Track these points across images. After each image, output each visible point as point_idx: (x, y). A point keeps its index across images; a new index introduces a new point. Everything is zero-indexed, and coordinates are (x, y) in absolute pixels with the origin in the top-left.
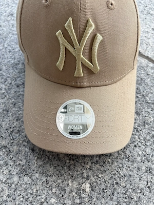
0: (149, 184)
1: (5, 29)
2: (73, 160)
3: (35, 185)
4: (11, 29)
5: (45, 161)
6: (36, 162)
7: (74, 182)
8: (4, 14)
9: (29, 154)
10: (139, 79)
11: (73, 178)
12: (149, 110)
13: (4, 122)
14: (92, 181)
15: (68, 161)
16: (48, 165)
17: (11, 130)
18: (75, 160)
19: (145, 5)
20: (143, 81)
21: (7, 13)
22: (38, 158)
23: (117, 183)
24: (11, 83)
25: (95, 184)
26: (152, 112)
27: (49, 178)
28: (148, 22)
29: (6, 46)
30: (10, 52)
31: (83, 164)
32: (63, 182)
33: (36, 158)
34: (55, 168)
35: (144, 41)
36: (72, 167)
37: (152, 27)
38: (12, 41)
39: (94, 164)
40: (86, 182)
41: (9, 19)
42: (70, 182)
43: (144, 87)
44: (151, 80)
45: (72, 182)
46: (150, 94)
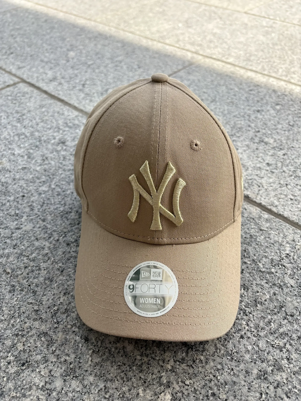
0: (264, 396)
1: (53, 163)
2: (147, 356)
3: (87, 394)
4: (61, 163)
5: (104, 357)
6: (90, 359)
7: (148, 391)
8: (53, 141)
9: (80, 345)
10: (248, 236)
11: (146, 385)
12: (263, 283)
13: (45, 297)
14: (175, 391)
15: (139, 357)
16: (108, 363)
17: (56, 308)
18: (150, 356)
19: (257, 130)
20: (253, 240)
21: (57, 140)
22: (93, 352)
23: (213, 394)
24: (58, 240)
25: (179, 395)
26: (267, 285)
27: (109, 384)
28: (261, 155)
29: (53, 186)
30: (58, 195)
31: (161, 363)
32: (130, 390)
33: (90, 352)
34: (119, 369)
35: (255, 182)
36: (144, 367)
37: (267, 162)
38: (63, 179)
39: (178, 363)
40: (166, 391)
41: (59, 148)
42: (140, 391)
43: (255, 248)
44: (265, 238)
45: (145, 390)
46: (264, 259)
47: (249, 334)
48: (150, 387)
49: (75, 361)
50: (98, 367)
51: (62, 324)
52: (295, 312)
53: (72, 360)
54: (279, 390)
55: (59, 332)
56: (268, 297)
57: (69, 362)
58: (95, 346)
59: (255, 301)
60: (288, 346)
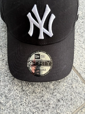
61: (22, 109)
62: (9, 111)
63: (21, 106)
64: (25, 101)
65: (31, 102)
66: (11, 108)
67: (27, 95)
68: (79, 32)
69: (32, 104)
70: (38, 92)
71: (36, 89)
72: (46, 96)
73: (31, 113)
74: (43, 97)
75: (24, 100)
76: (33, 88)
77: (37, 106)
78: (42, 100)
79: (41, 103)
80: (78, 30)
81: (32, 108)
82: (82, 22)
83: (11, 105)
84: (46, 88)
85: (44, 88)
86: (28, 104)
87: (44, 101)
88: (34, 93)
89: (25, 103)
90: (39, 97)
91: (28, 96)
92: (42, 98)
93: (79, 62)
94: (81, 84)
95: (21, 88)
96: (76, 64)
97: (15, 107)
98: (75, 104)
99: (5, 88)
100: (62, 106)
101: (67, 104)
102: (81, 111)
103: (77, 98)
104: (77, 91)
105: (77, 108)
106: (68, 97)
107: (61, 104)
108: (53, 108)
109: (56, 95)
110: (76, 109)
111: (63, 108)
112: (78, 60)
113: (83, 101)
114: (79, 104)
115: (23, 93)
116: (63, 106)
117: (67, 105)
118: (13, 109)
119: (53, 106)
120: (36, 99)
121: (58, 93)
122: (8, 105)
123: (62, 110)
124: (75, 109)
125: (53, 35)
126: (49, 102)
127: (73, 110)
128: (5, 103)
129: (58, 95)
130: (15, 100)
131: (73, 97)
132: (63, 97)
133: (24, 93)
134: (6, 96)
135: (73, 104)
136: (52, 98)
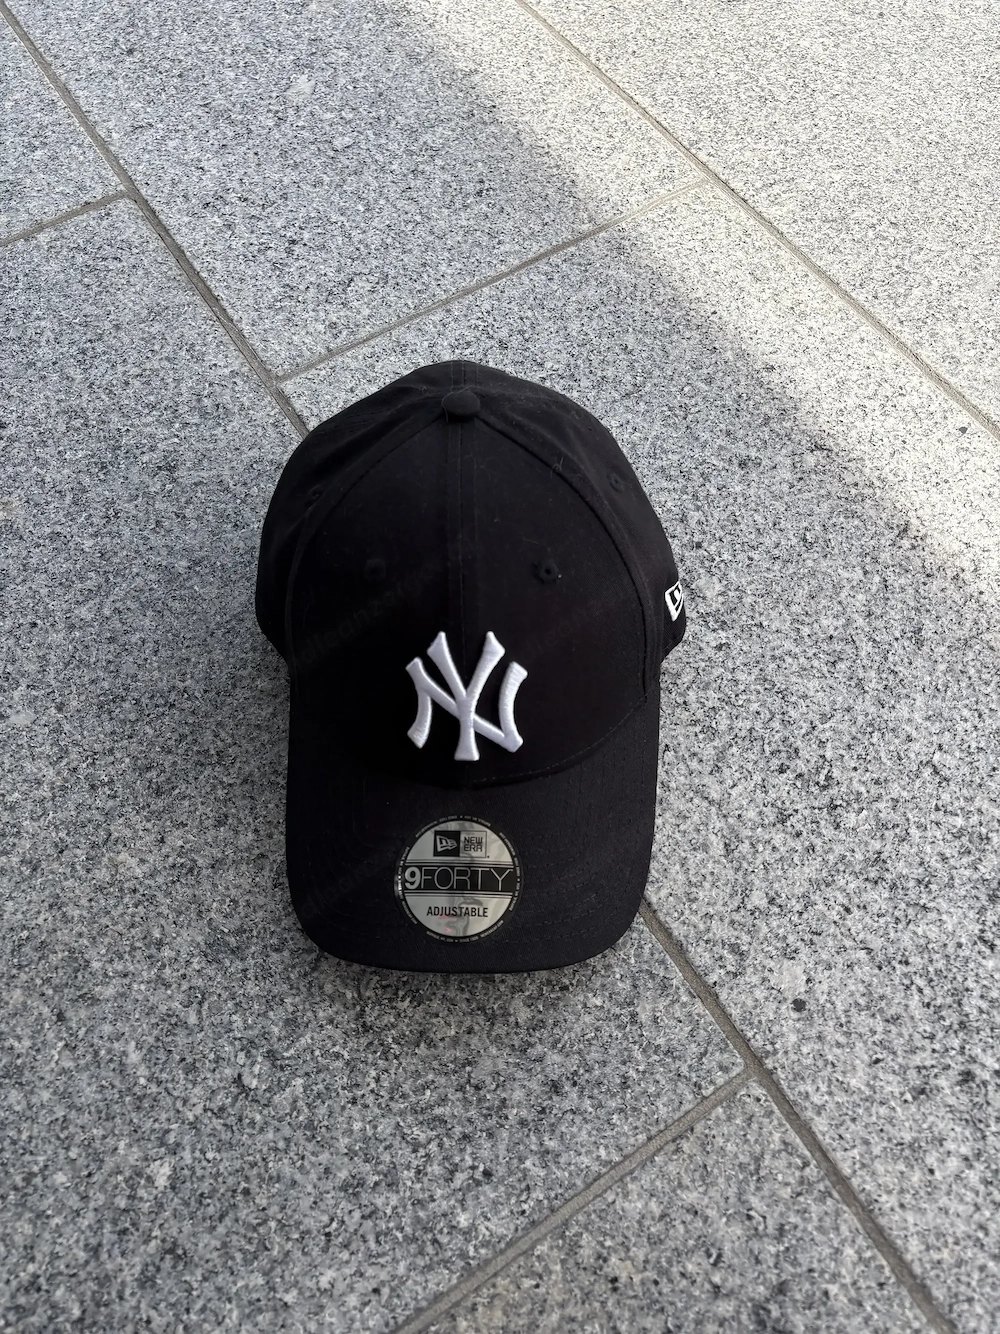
47: (370, 1101)
48: (142, 1143)
49: (28, 1054)
50: (64, 1078)
51: (25, 972)
52: (488, 1080)
53: (24, 1051)
54: (369, 1223)
55: (16, 987)
56: (453, 1033)
57: (17, 1052)
58: (71, 1035)
59: (422, 1033)
60: (433, 1147)
61: (357, 1126)
62: (287, 1131)
63: (354, 1111)
64: (373, 1085)
65: (406, 1088)
66: (301, 1118)
67: (385, 1053)
68: (695, 706)
69: (413, 1099)
70: (442, 1039)
71: (434, 1020)
72: (489, 1062)
73: (404, 1145)
74: (470, 1064)
75: (368, 1080)
76: (417, 1017)
77: (438, 1111)
78: (463, 1081)
79: (459, 1095)
80: (692, 696)
81: (410, 1119)
82: (719, 647)
83: (300, 1103)
84: (492, 1019)
85: (481, 1019)
86: (392, 1099)
87: (477, 1088)
88: (422, 1045)
89: (372, 1091)
90: (452, 1066)
91: (391, 1057)
92: (468, 1069)
93: (681, 877)
94: (684, 1005)
95: (352, 1013)
96: (664, 893)
97: (322, 1110)
98: (645, 1109)
99: (271, 1014)
100: (569, 1116)
101: (600, 1106)
102: (672, 1147)
103: (658, 1077)
104: (661, 1041)
105: (654, 1130)
106: (607, 1070)
107: (566, 1105)
108: (523, 1123)
109: (540, 1059)
110: (650, 1139)
111: (575, 1129)
112: (678, 867)
113: (690, 1097)
114: (663, 1110)
115: (364, 1041)
116: (578, 1119)
117: (602, 1112)
118: (310, 1125)
119: (524, 1113)
120: (431, 1077)
121: (554, 1046)
122: (282, 1099)
123: (573, 1136)
124: (642, 1137)
125: (520, 741)
126: (503, 1095)
127: (632, 1140)
128: (268, 1090)
129: (554, 1057)
130: (322, 1075)
131: (632, 1073)
132: (581, 1071)
133: (371, 1043)
134: (271, 1055)
135: (634, 1109)
136: (520, 1075)
